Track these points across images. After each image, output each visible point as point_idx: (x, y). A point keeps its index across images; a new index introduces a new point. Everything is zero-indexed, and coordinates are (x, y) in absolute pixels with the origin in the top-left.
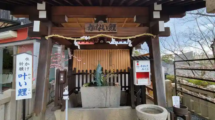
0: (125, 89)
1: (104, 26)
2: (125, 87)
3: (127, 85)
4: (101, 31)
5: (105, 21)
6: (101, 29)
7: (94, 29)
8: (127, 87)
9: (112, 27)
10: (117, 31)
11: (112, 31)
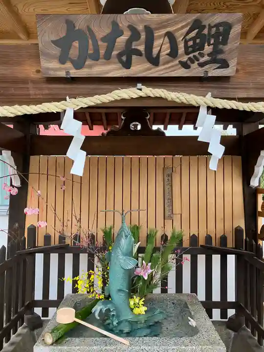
0: (224, 315)
1: (157, 34)
2: (224, 305)
3: (231, 297)
4: (140, 68)
6: (139, 53)
8: (232, 305)
9: (206, 44)
10: (237, 71)
11: (201, 65)
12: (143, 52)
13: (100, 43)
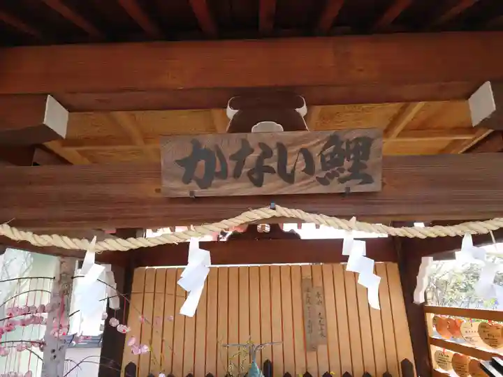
1: (290, 150)
4: (272, 185)
5: (293, 124)
6: (271, 170)
7: (223, 175)
9: (345, 160)
10: (383, 184)
11: (342, 181)
12: (276, 169)
13: (228, 161)
